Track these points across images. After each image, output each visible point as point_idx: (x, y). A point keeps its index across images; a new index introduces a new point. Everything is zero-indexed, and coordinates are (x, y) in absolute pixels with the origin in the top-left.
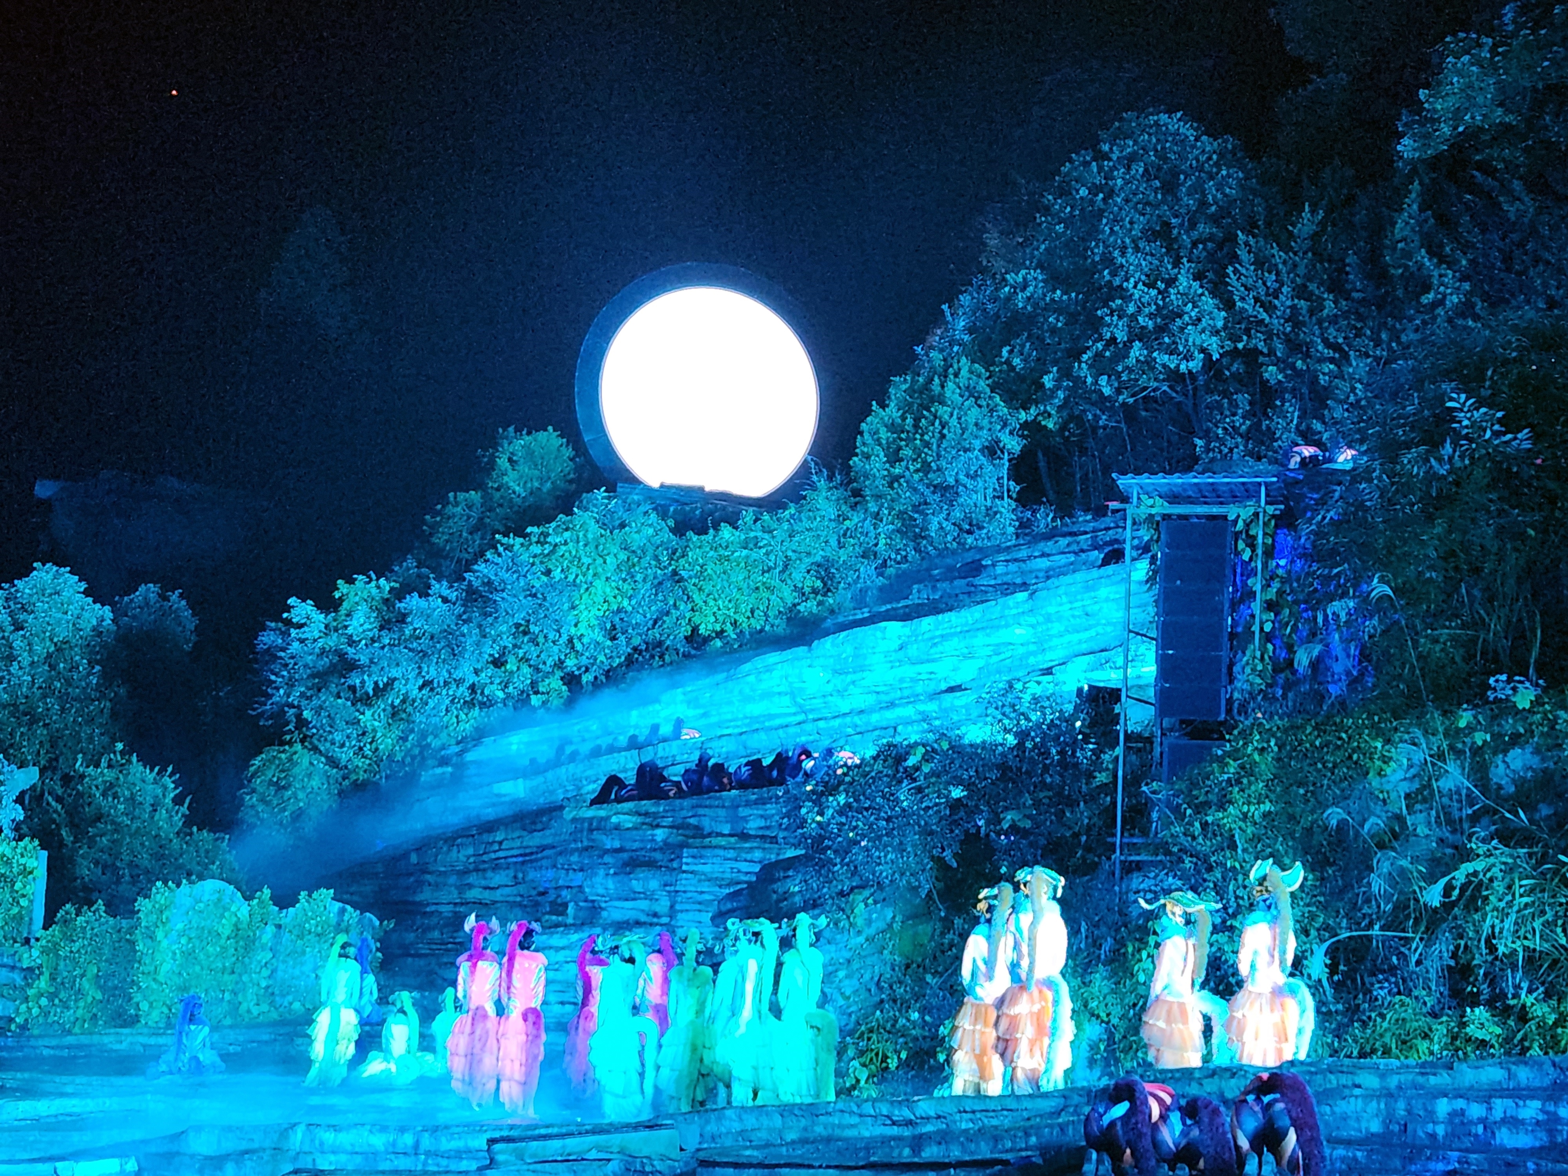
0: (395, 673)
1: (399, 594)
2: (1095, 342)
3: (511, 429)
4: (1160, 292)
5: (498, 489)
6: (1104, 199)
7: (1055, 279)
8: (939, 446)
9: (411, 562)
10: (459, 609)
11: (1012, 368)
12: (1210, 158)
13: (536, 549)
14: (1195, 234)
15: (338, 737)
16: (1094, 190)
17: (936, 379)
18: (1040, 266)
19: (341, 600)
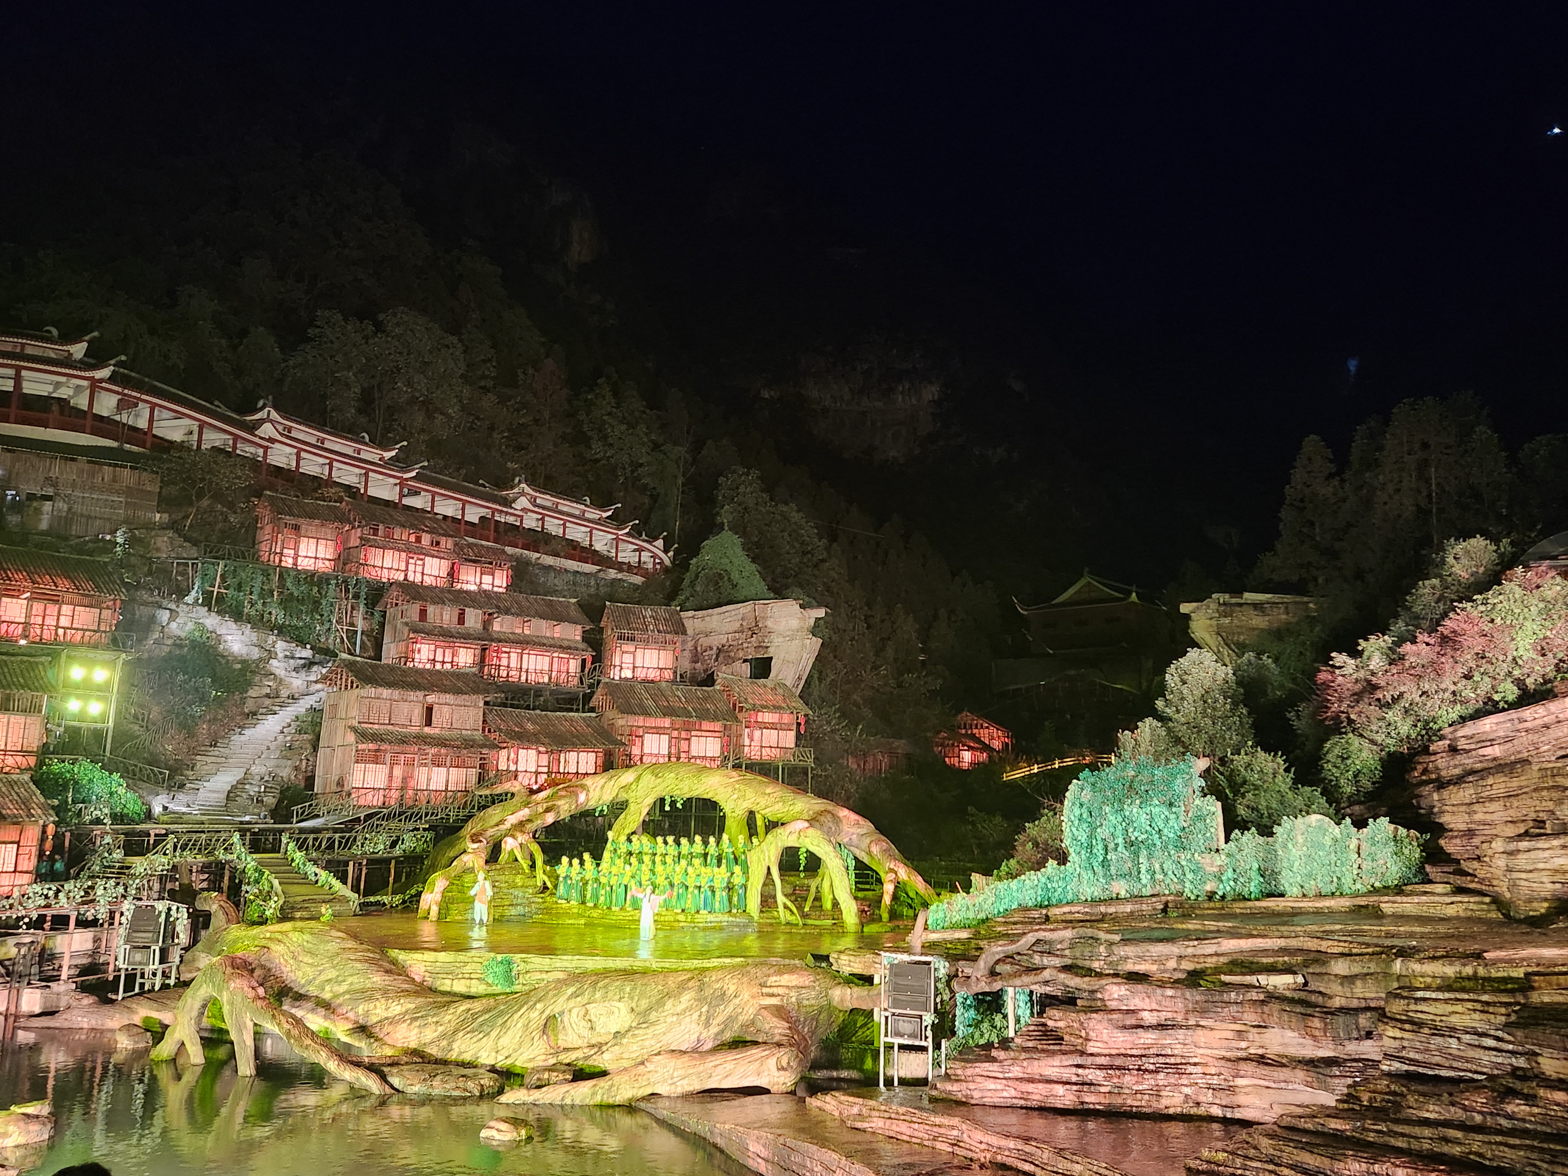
0: (1402, 689)
1: (1399, 643)
5: (1450, 575)
9: (1401, 624)
13: (1482, 608)
15: (1374, 728)
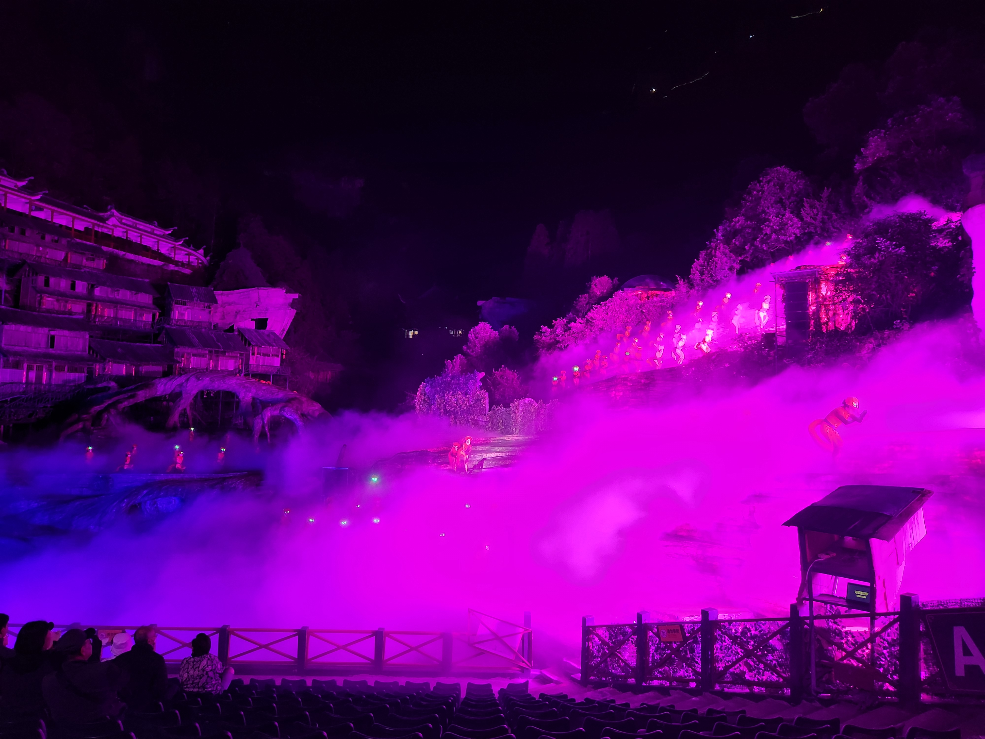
1: (569, 322)
2: (761, 235)
3: (595, 277)
4: (780, 219)
6: (762, 194)
7: (747, 219)
8: (715, 269)
9: (571, 314)
10: (584, 325)
11: (736, 245)
12: (794, 177)
13: (604, 308)
14: (790, 200)
16: (758, 191)
17: (713, 250)
18: (743, 215)
19: (554, 325)
